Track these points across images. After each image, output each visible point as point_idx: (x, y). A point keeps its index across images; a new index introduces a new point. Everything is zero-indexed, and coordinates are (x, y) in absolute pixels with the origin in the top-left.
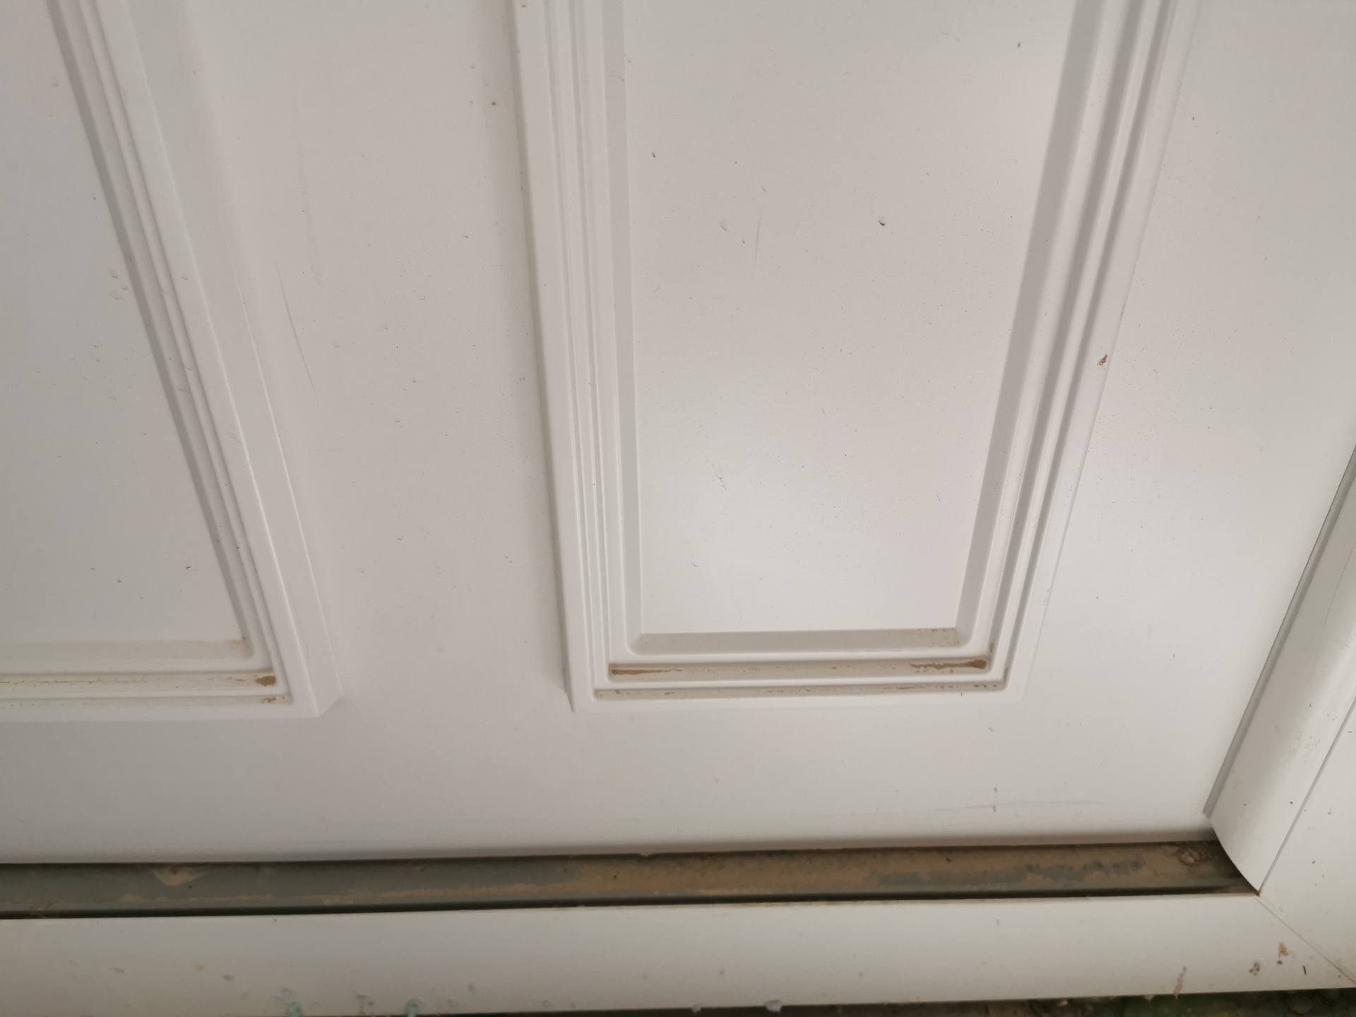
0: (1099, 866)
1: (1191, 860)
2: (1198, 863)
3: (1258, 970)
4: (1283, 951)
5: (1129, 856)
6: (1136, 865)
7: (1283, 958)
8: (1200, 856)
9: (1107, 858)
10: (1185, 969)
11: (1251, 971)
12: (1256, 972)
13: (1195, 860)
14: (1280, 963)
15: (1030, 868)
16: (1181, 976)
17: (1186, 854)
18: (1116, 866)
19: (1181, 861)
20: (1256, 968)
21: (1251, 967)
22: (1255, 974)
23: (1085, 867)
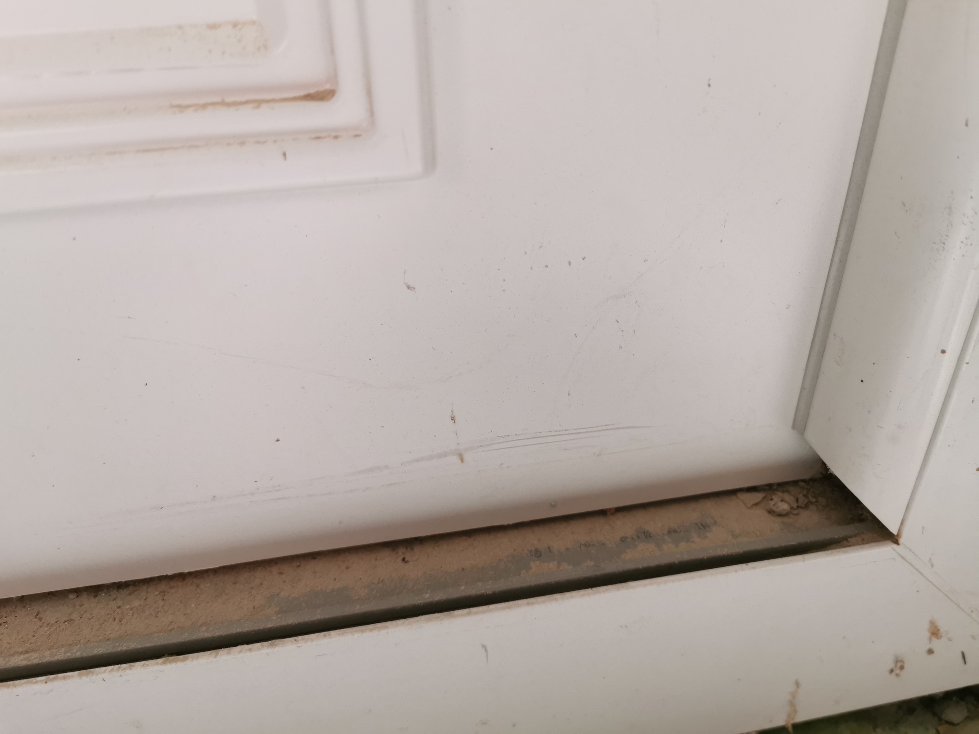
0: (646, 536)
1: (784, 507)
2: (795, 512)
3: (902, 668)
4: (935, 632)
5: (691, 514)
6: (703, 527)
7: (936, 644)
8: (797, 500)
9: (657, 522)
10: (797, 684)
11: (892, 671)
12: (898, 671)
13: (792, 508)
14: (930, 652)
15: (537, 554)
16: (794, 695)
17: (776, 498)
18: (671, 532)
19: (771, 512)
20: (899, 665)
21: (891, 665)
22: (897, 675)
23: (623, 540)
